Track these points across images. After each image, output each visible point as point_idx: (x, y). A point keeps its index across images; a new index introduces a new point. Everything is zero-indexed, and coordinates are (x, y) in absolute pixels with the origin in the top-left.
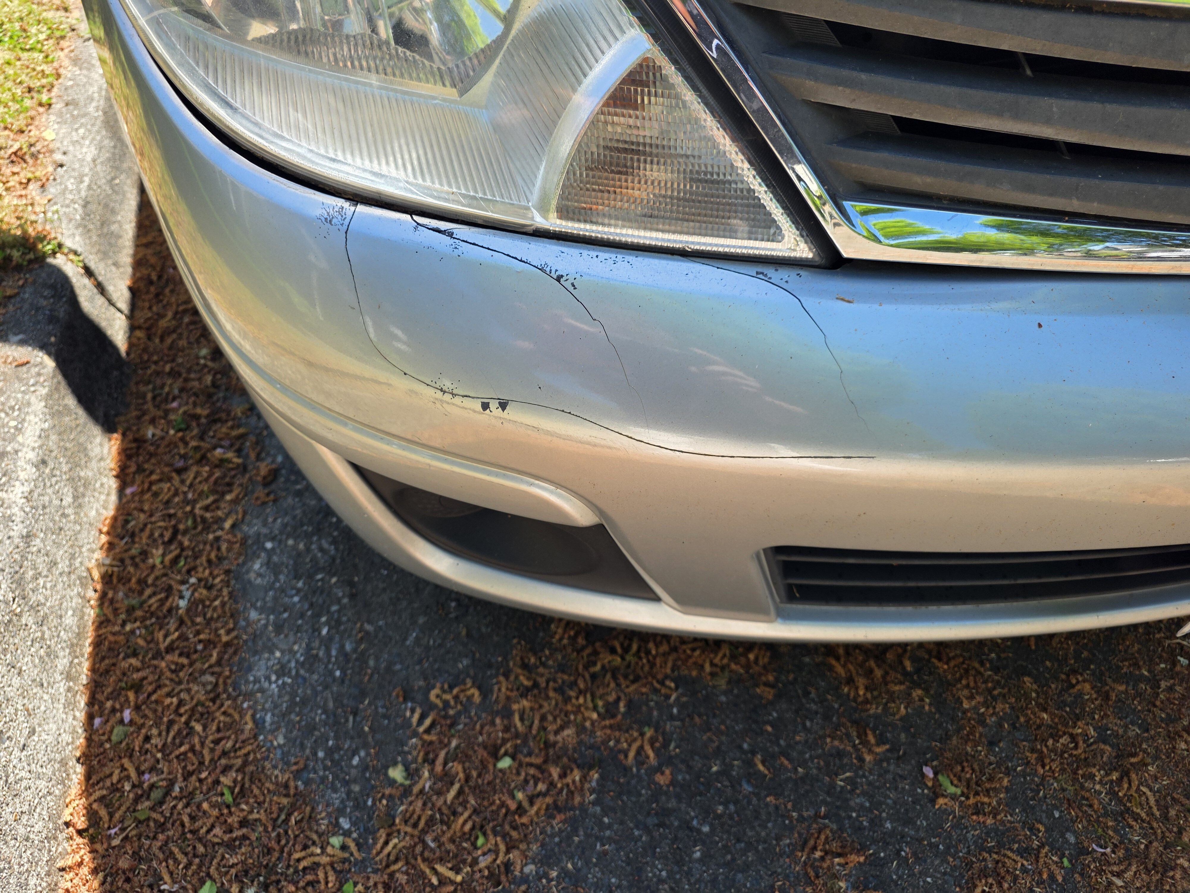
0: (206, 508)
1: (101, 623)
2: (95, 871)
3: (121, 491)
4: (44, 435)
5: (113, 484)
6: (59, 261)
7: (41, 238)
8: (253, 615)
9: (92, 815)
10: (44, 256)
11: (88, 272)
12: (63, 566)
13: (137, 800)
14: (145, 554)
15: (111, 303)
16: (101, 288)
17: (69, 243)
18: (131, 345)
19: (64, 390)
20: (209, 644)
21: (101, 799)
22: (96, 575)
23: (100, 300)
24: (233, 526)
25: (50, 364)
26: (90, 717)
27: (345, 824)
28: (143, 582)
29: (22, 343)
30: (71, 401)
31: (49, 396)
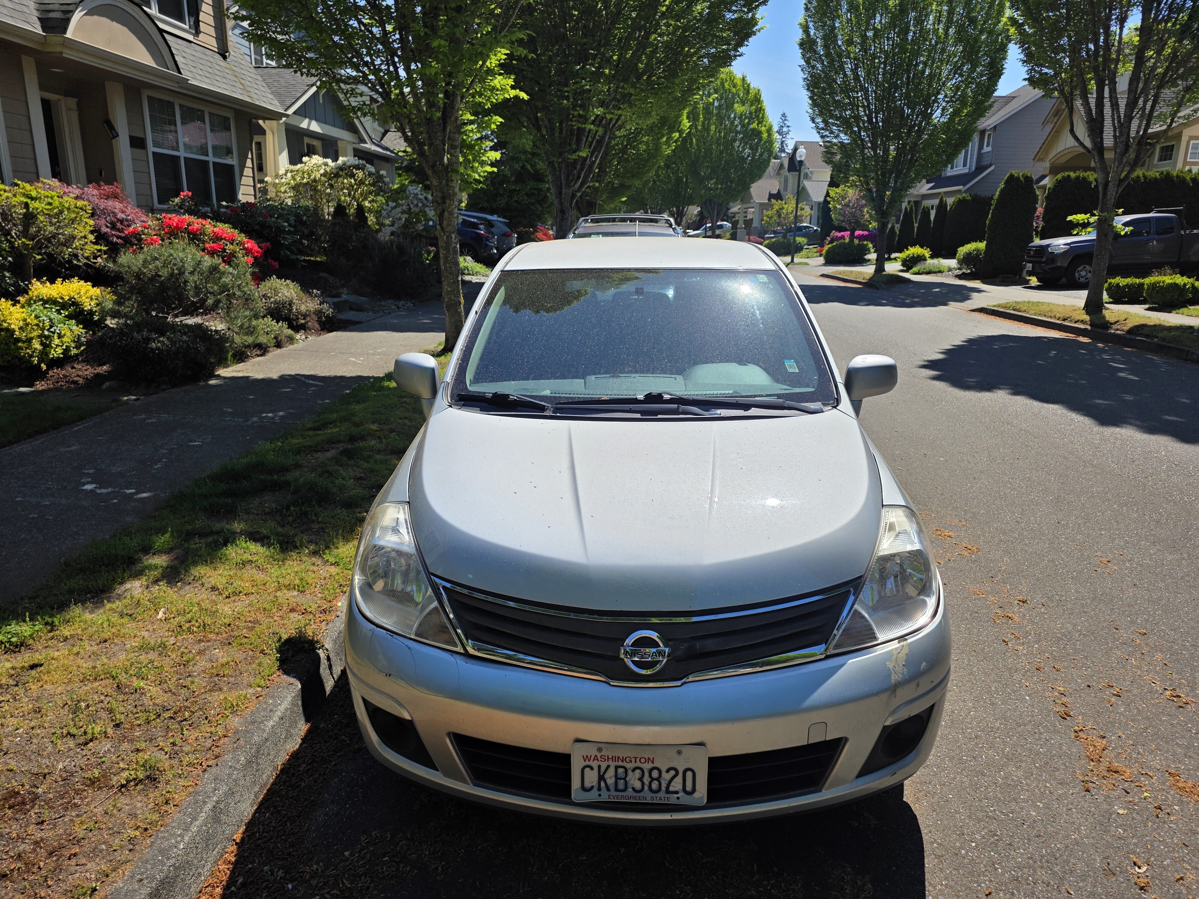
0: (328, 756)
1: (273, 784)
2: (235, 856)
3: (301, 745)
4: (286, 709)
5: (300, 741)
6: (320, 652)
7: (317, 642)
8: (326, 795)
9: (243, 839)
10: (316, 648)
11: (329, 659)
12: (271, 757)
13: (259, 839)
14: (299, 766)
15: (332, 674)
16: (330, 667)
17: (326, 646)
18: (331, 692)
19: (300, 698)
20: (306, 800)
21: (248, 836)
22: (279, 768)
23: (328, 671)
24: (335, 765)
25: (300, 686)
26: (255, 813)
27: (321, 864)
28: (293, 775)
29: (294, 677)
30: (300, 703)
31: (294, 697)
